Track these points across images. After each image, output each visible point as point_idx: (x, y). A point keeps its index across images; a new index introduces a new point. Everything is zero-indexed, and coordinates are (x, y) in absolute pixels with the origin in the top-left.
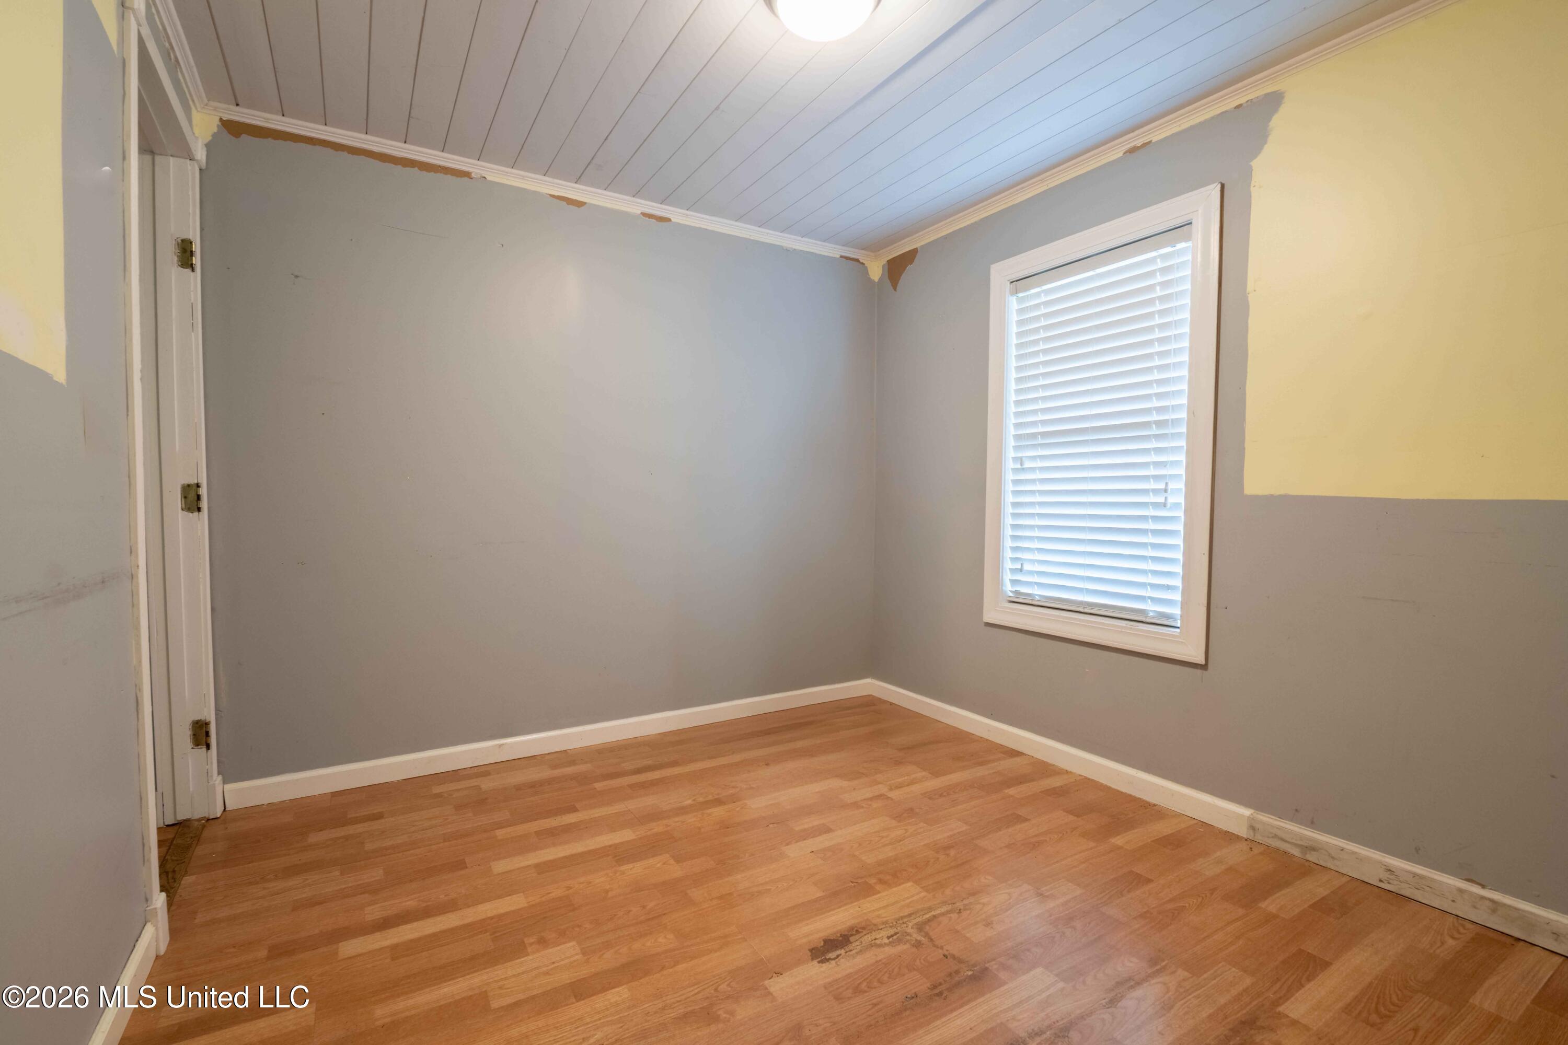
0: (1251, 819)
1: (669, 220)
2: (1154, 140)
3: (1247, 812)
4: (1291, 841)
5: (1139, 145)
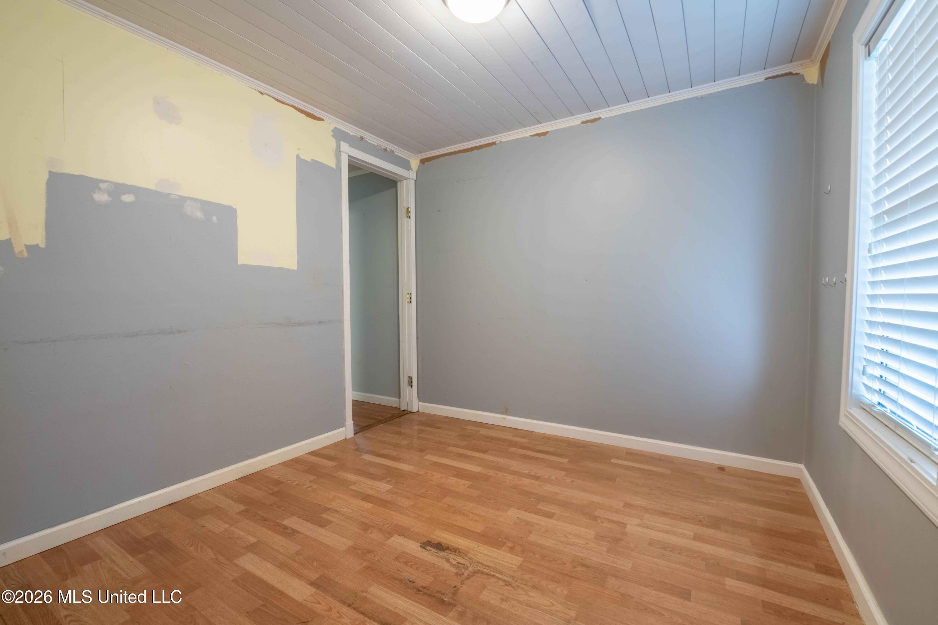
1: (600, 118)
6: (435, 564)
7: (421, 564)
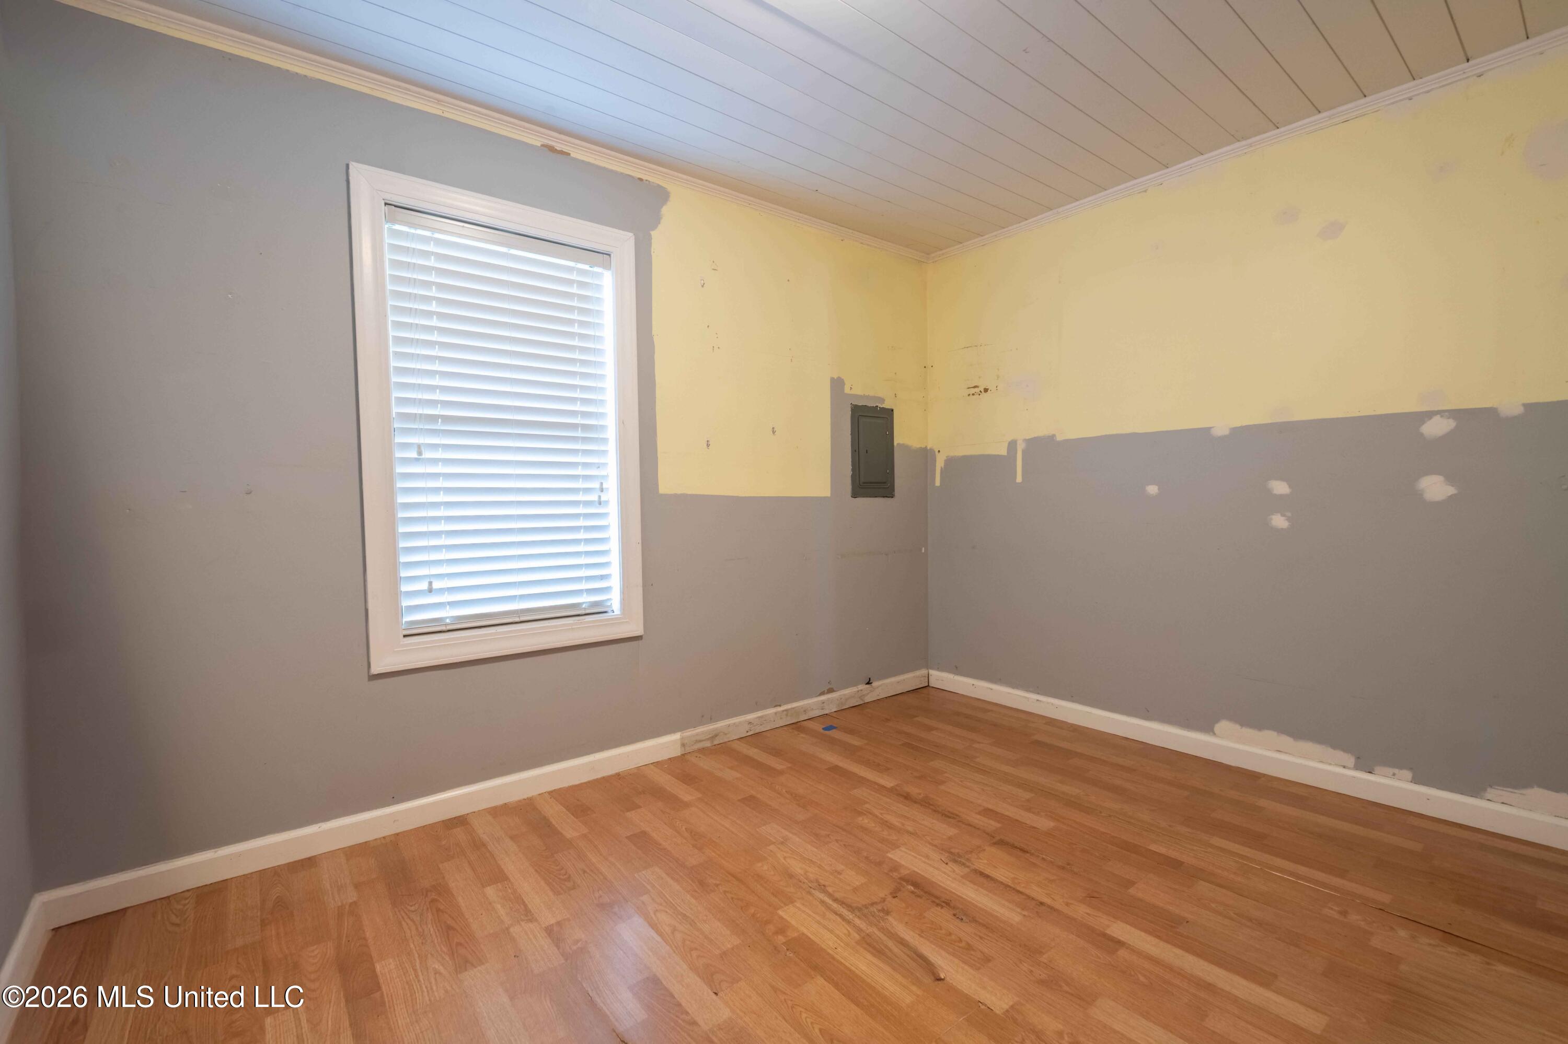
0: (682, 738)
2: (573, 155)
3: (677, 736)
4: (704, 738)
5: (558, 149)
6: (919, 935)
7: (943, 940)
